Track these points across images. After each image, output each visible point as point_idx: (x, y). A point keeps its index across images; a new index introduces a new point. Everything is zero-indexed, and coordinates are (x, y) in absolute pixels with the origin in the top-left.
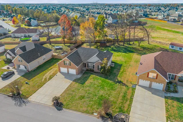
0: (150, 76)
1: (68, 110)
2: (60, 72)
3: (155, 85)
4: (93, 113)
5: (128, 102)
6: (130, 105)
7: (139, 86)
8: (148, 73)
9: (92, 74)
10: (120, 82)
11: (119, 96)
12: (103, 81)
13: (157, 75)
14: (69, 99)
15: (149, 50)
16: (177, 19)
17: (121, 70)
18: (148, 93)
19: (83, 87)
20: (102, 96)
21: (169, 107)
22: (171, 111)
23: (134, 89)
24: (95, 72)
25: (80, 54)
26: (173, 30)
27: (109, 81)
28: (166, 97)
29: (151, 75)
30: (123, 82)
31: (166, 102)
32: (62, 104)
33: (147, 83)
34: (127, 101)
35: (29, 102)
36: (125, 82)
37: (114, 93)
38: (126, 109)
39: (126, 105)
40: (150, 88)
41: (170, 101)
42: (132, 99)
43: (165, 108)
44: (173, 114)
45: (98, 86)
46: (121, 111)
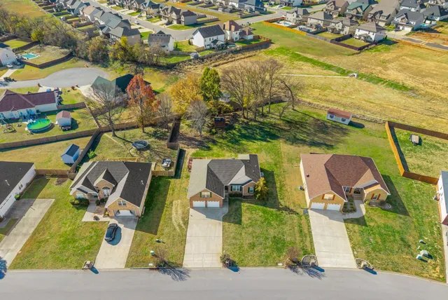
0: (325, 198)
1: (247, 268)
2: (193, 208)
3: (332, 207)
4: (277, 264)
5: (308, 239)
6: (311, 242)
7: (311, 209)
8: (324, 195)
9: (242, 201)
10: (286, 209)
11: (294, 231)
12: (264, 212)
13: (334, 196)
14: (238, 252)
15: (298, 128)
16: (322, 25)
17: (278, 185)
18: (325, 219)
19: (243, 228)
20: (275, 237)
21: (351, 233)
22: (355, 239)
23: (307, 217)
24: (244, 197)
25: (215, 172)
26: (322, 60)
27: (272, 209)
28: (345, 221)
29: (327, 197)
30: (290, 208)
31: (347, 228)
32: (235, 262)
33: (320, 206)
34: (306, 237)
35: (188, 270)
36: (292, 207)
37: (286, 228)
38: (310, 250)
39: (307, 243)
40: (324, 212)
41: (350, 225)
42: (310, 232)
43: (347, 236)
44: (357, 243)
45: (263, 223)
46: (306, 253)
